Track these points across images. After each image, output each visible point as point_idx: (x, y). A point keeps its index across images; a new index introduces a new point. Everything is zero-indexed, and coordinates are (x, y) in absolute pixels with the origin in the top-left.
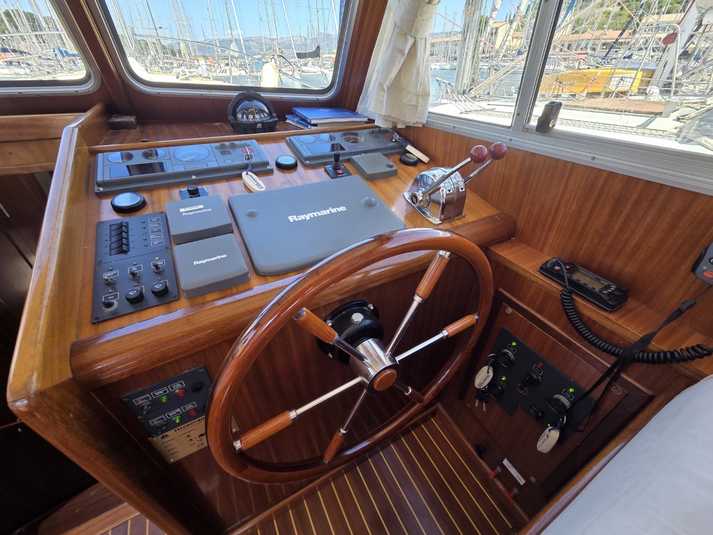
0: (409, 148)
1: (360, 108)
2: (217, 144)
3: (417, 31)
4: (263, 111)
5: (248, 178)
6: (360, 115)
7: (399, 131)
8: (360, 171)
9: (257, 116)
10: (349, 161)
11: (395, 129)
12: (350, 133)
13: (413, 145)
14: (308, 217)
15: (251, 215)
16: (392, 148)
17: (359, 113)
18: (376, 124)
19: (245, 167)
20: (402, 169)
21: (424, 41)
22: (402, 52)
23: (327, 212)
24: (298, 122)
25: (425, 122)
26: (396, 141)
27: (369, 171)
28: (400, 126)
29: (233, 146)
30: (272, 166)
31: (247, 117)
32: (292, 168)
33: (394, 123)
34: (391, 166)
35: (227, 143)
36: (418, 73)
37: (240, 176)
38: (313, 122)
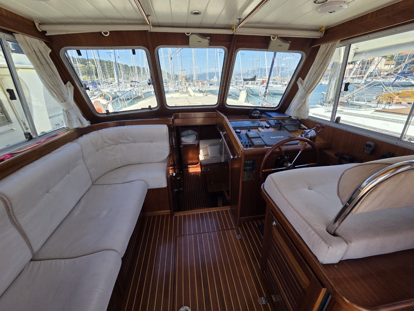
0: (302, 125)
1: (286, 113)
2: (251, 121)
3: (306, 98)
4: (259, 113)
5: (260, 129)
6: (286, 115)
7: (299, 120)
8: (287, 129)
9: (257, 115)
10: (284, 127)
11: (298, 119)
12: (283, 120)
13: (303, 124)
14: (275, 137)
15: (263, 136)
16: (296, 125)
17: (286, 114)
18: (292, 118)
19: (259, 127)
20: (299, 130)
21: (308, 100)
22: (302, 102)
23: (279, 137)
24: (267, 116)
25: (307, 118)
26: (298, 123)
27: (289, 130)
28: (299, 119)
29: (255, 122)
30: (264, 127)
31: (254, 115)
32: (268, 128)
33: (297, 118)
34: (296, 129)
35: (254, 121)
36: (306, 107)
37: (258, 128)
38: (273, 117)
